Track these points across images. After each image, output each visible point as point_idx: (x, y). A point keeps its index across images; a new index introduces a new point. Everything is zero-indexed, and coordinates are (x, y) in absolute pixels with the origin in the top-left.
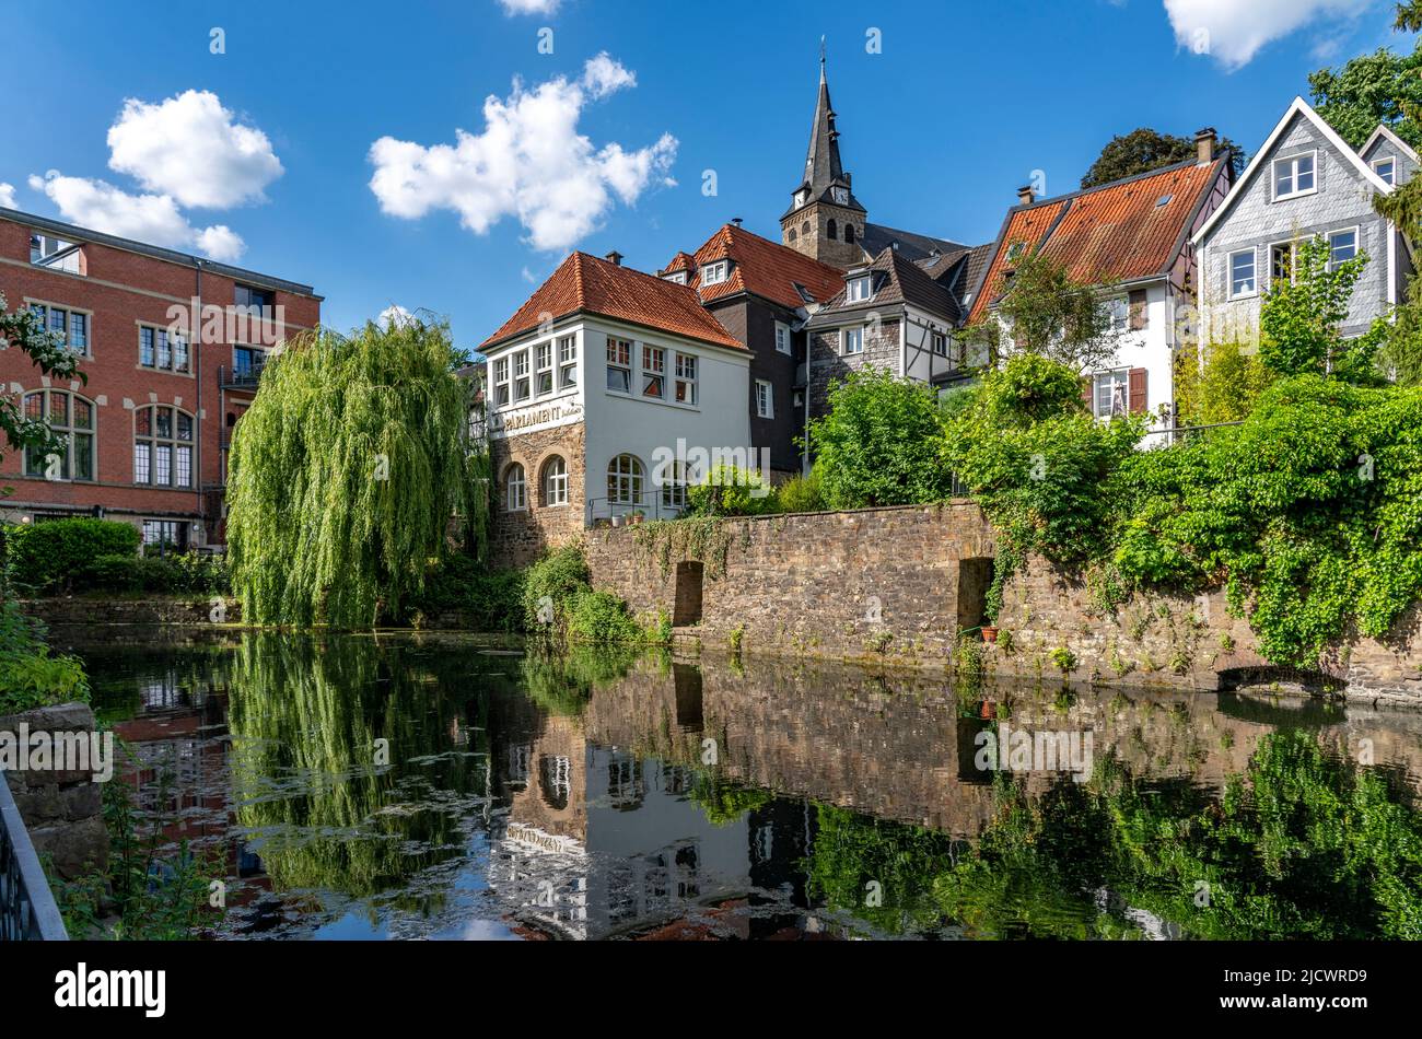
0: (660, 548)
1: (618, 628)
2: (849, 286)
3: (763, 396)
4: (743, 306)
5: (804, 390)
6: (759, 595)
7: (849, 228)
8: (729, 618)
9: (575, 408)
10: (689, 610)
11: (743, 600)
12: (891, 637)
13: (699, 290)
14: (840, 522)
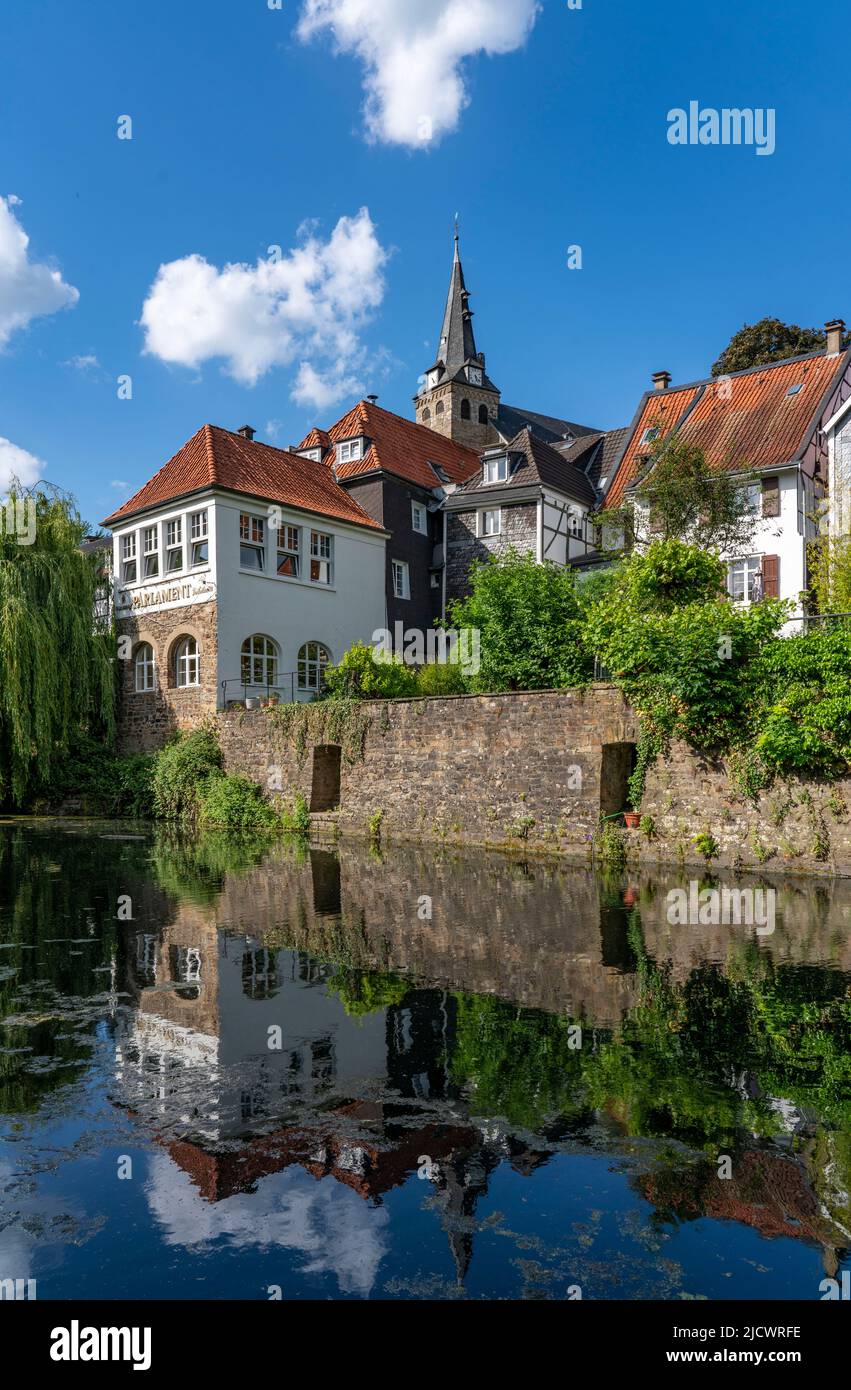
0: (296, 731)
1: (253, 814)
2: (486, 466)
3: (400, 577)
4: (379, 485)
5: (441, 571)
6: (398, 780)
7: (483, 409)
8: (368, 804)
9: (207, 586)
10: (327, 795)
11: (382, 785)
12: (533, 823)
13: (334, 467)
14: (481, 706)
